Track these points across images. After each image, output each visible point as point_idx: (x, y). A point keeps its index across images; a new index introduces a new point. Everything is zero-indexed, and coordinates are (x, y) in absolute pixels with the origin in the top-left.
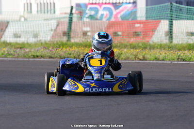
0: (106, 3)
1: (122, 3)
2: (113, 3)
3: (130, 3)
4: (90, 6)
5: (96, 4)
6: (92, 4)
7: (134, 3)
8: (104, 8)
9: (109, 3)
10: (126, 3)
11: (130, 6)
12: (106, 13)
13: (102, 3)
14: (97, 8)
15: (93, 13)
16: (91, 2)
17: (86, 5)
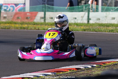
0: (11, 4)
1: (19, 4)
2: (15, 4)
3: (22, 4)
4: (4, 5)
5: (7, 4)
6: (5, 4)
7: (24, 4)
8: (11, 6)
9: (13, 4)
10: (21, 4)
11: (22, 5)
12: (11, 8)
13: (10, 4)
14: (7, 6)
15: (6, 8)
16: (5, 3)
17: (3, 5)
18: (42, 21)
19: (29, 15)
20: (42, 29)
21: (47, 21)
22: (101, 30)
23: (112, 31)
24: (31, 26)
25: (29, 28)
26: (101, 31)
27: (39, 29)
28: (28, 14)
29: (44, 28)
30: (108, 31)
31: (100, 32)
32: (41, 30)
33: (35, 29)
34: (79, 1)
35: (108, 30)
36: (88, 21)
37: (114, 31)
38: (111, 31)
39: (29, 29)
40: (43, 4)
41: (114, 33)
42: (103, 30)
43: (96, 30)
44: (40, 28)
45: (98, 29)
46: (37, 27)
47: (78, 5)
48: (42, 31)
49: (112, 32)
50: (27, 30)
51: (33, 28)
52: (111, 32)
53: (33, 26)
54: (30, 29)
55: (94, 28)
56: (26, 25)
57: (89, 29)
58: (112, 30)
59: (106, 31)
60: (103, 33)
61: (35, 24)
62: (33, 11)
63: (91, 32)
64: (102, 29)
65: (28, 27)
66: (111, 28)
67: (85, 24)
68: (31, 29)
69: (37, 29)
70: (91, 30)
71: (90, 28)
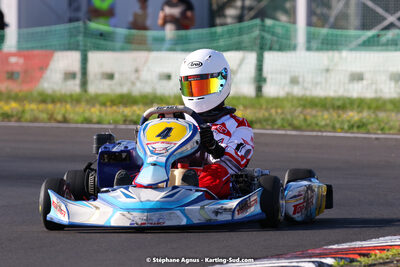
18: (74, 87)
19: (16, 64)
20: (80, 119)
21: (92, 89)
22: (317, 124)
23: (361, 125)
24: (33, 106)
25: (28, 116)
26: (317, 128)
27: (65, 120)
28: (13, 60)
29: (87, 114)
30: (346, 127)
31: (313, 131)
32: (77, 123)
33: (51, 118)
34: (215, 7)
35: (342, 122)
36: (259, 89)
37: (369, 127)
38: (358, 127)
39: (26, 121)
40: (71, 20)
41: (368, 133)
42: (323, 123)
43: (296, 122)
44: (71, 116)
45: (305, 120)
46: (59, 111)
47: (212, 24)
48: (80, 126)
49: (362, 130)
50: (17, 124)
51: (44, 116)
52: (355, 130)
53: (42, 106)
54: (31, 121)
55: (289, 117)
56: (14, 105)
57: (267, 120)
58: (360, 120)
59: (338, 125)
60: (325, 134)
61: (45, 99)
62: (33, 48)
63: (278, 129)
64: (320, 118)
65: (23, 111)
66: (353, 116)
67: (245, 98)
68: (35, 120)
69: (59, 117)
70: (274, 122)
71: (270, 115)
